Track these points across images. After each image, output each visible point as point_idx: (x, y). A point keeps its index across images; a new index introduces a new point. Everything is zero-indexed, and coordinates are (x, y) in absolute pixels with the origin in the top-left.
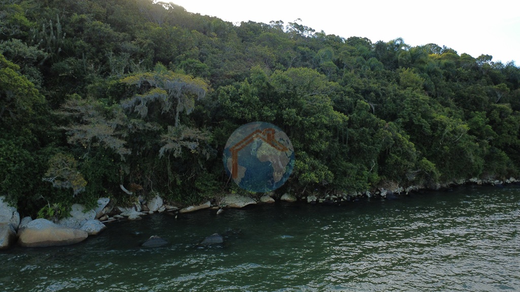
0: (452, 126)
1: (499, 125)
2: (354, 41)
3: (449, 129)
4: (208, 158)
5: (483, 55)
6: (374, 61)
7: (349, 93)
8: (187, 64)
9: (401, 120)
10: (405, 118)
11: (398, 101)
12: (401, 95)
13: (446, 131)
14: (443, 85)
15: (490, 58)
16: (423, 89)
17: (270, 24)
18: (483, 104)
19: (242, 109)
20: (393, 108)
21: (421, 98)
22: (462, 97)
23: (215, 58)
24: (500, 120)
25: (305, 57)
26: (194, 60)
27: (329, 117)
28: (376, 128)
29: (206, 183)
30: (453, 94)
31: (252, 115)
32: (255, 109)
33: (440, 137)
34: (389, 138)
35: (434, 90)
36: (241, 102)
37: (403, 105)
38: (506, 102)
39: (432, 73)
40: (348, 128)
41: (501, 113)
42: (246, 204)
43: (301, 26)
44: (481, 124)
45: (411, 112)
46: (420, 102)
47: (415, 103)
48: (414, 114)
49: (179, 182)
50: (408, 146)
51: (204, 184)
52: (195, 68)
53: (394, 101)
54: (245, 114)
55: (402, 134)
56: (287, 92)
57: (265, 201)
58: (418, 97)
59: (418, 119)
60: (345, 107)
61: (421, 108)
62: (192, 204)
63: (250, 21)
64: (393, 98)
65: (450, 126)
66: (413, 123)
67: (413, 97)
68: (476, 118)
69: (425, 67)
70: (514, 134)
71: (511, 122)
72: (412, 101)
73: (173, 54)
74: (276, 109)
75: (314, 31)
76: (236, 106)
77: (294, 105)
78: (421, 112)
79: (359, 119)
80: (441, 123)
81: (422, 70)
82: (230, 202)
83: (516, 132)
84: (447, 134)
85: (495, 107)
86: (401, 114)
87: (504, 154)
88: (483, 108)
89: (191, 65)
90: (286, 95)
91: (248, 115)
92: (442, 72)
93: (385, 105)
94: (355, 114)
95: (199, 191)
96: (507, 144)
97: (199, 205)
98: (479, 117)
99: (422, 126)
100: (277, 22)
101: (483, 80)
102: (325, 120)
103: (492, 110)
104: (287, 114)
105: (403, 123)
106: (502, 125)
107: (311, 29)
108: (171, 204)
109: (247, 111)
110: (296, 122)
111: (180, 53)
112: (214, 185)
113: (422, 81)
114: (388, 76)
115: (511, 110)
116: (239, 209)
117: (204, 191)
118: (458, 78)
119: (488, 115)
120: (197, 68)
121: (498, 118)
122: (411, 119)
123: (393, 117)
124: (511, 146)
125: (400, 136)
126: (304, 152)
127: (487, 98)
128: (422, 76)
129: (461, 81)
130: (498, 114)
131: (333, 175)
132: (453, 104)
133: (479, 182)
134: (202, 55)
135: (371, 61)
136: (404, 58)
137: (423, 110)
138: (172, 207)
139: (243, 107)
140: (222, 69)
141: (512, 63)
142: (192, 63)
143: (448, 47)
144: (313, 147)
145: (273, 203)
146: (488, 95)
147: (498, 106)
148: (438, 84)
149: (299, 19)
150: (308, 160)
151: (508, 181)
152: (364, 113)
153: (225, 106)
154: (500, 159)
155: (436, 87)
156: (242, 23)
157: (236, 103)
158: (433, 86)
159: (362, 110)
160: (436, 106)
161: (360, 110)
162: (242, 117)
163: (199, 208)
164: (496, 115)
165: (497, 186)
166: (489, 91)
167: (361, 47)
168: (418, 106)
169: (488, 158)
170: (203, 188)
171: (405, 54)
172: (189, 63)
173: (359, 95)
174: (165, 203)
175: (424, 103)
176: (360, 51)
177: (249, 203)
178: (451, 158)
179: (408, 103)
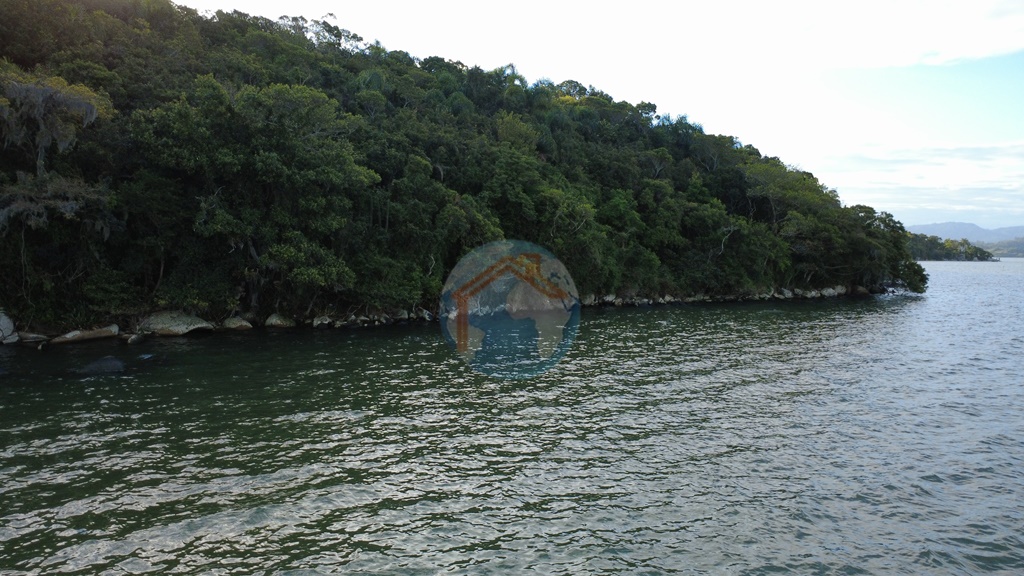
0: (568, 206)
1: (652, 212)
2: (434, 63)
3: (562, 210)
4: (107, 235)
5: (643, 103)
6: (460, 98)
7: (399, 145)
8: (73, 70)
9: (486, 194)
10: (494, 192)
11: (484, 163)
12: (492, 153)
13: (558, 213)
14: (571, 145)
15: (652, 108)
16: (537, 150)
17: (281, 22)
18: (630, 179)
19: (176, 149)
20: (476, 175)
21: (523, 159)
22: (601, 166)
23: (140, 65)
24: (655, 205)
25: (330, 80)
26: (89, 63)
27: (345, 174)
28: (442, 204)
29: (106, 286)
30: (587, 161)
31: (196, 161)
32: (202, 151)
33: (550, 223)
34: (459, 220)
35: (556, 153)
36: (175, 137)
37: (493, 169)
38: (666, 177)
39: (555, 125)
40: (392, 201)
41: (656, 194)
42: (192, 328)
43: (336, 28)
44: (621, 207)
45: (504, 181)
46: (522, 166)
47: (514, 168)
48: (511, 185)
49: (48, 286)
50: (493, 233)
51: (102, 289)
52: (92, 78)
53: (479, 163)
54: (183, 158)
55: (486, 216)
56: (268, 125)
57: (233, 326)
58: (518, 158)
59: (516, 193)
60: (388, 167)
61: (523, 177)
62: (77, 325)
63: (235, 11)
64: (476, 158)
65: (565, 205)
66: (508, 201)
67: (511, 158)
68: (616, 200)
69: (546, 114)
70: (674, 228)
71: (668, 208)
72: (508, 164)
73: (44, 50)
74: (243, 153)
75: (361, 39)
76: (166, 145)
77: (279, 148)
78: (520, 182)
79: (411, 187)
80: (551, 199)
81: (540, 119)
82: (160, 326)
83: (675, 224)
84: (560, 217)
85: (648, 185)
86: (488, 184)
87: (654, 256)
88: (631, 184)
89: (84, 73)
90: (266, 131)
91: (189, 160)
92: (574, 125)
93: (462, 169)
94: (405, 179)
95: (92, 301)
96: (662, 242)
97: (91, 329)
98: (621, 199)
99: (521, 204)
100: (295, 19)
101: (639, 142)
102: (336, 177)
103: (644, 188)
104: (263, 162)
105: (491, 199)
106: (656, 212)
107: (355, 37)
108: (32, 330)
109: (186, 153)
110: (280, 175)
111: (60, 49)
112: (124, 290)
113: (535, 137)
114: (479, 125)
115: (670, 190)
116: (176, 336)
117: (103, 302)
118: (601, 136)
119: (637, 196)
120: (97, 79)
121: (651, 201)
122: (504, 193)
123: (476, 189)
124: (668, 246)
125: (480, 217)
126: (299, 232)
127: (636, 170)
128: (537, 129)
129: (605, 141)
130: (652, 195)
131: (353, 275)
132: (583, 176)
133: (619, 301)
134: (111, 59)
135: (455, 98)
136: (514, 98)
137: (526, 179)
138: (35, 335)
139: (180, 147)
140: (149, 84)
141: (684, 118)
142: (87, 68)
143: (598, 89)
144: (316, 224)
145: (248, 329)
146: (641, 165)
147: (652, 181)
148: (563, 144)
149: (331, 15)
150: (305, 245)
151: (661, 300)
152: (421, 178)
153: (142, 143)
154: (649, 264)
155: (559, 147)
156: (219, 13)
157: (165, 139)
158: (554, 146)
159: (417, 171)
160: (555, 178)
161: (414, 172)
162: (178, 164)
163: (92, 337)
164: (648, 197)
165: (642, 307)
166: (643, 159)
167: (445, 74)
168: (519, 174)
169: (632, 262)
170: (100, 296)
171: (516, 91)
172: (80, 68)
173: (416, 149)
174: (17, 329)
175: (528, 169)
176: (441, 82)
177: (196, 326)
178: (568, 259)
179: (501, 168)
